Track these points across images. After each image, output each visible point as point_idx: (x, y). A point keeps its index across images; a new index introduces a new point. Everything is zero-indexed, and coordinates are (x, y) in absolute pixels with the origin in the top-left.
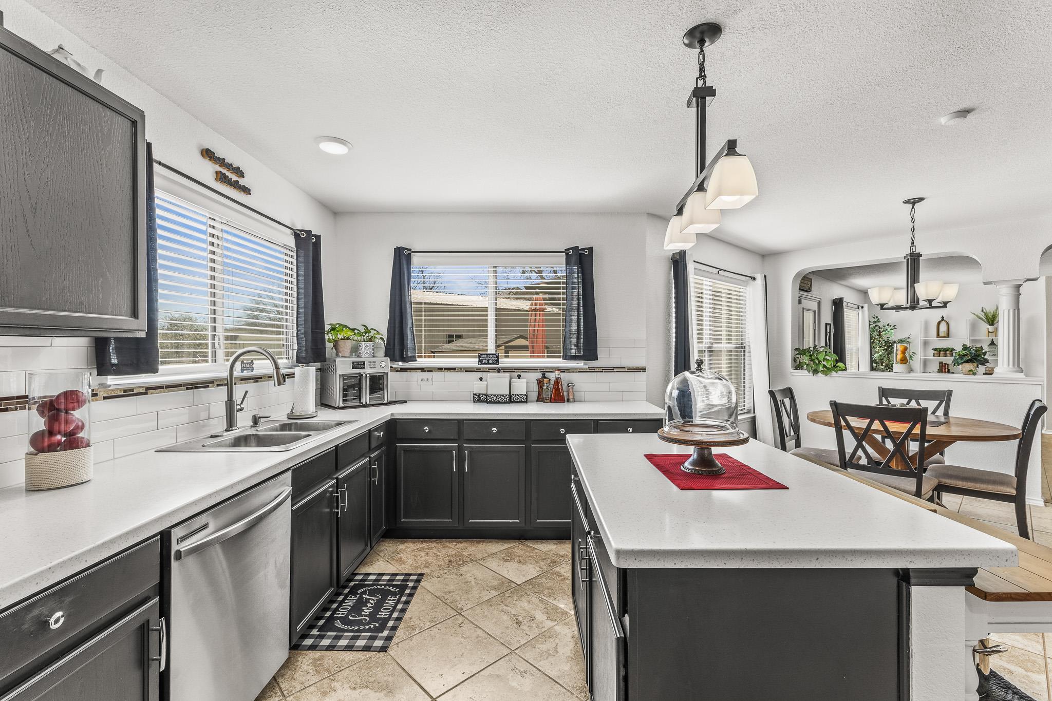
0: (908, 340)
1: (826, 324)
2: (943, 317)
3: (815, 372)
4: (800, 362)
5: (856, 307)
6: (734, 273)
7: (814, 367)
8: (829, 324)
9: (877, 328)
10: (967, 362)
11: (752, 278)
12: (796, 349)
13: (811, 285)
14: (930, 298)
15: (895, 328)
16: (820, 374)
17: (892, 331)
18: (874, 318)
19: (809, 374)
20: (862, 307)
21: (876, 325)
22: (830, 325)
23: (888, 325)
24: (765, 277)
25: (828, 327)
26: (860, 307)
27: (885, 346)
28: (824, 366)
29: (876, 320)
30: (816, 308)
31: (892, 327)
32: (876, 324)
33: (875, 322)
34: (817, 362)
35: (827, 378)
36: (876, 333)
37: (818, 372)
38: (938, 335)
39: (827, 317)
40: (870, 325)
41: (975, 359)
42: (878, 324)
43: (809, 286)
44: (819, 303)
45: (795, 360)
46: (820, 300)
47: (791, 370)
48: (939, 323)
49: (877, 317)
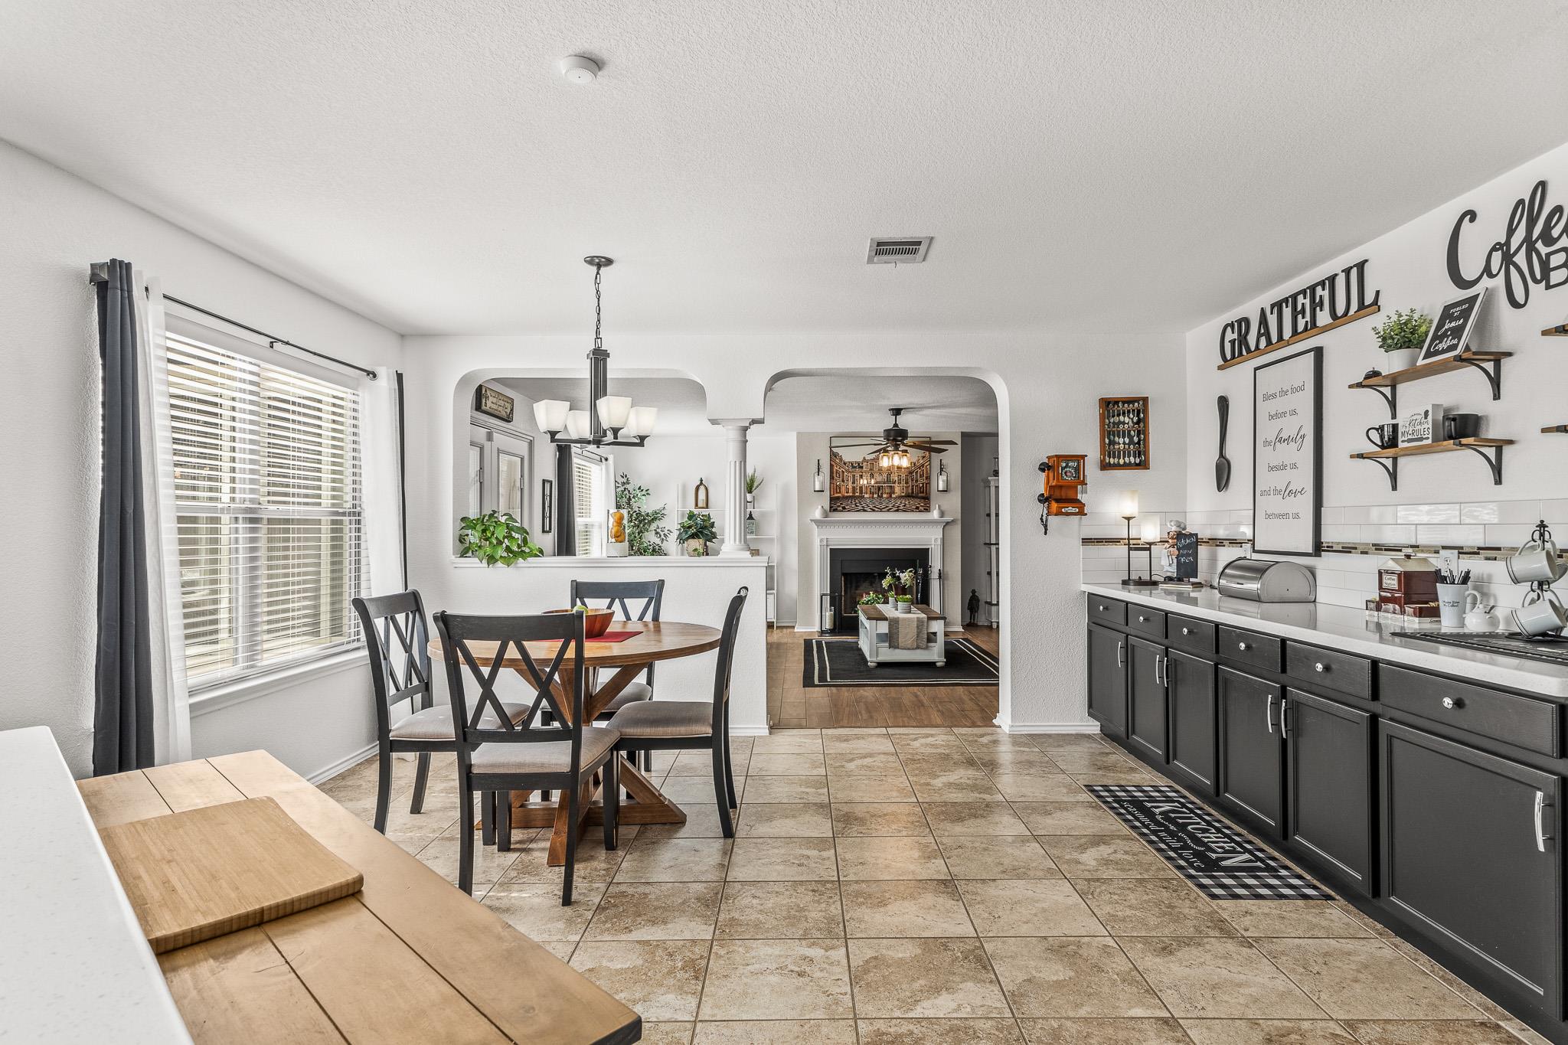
0: (663, 512)
1: (544, 481)
2: (701, 480)
3: (491, 560)
4: (470, 542)
5: (598, 458)
6: (315, 354)
7: (489, 550)
8: (548, 481)
9: (627, 492)
10: (693, 536)
11: (368, 373)
12: (463, 519)
13: (512, 410)
14: (642, 434)
15: (648, 494)
16: (499, 564)
17: (644, 497)
18: (623, 477)
19: (481, 565)
20: (606, 459)
21: (625, 489)
22: (551, 482)
23: (640, 488)
24: (400, 377)
25: (547, 486)
26: (603, 460)
27: (635, 520)
28: (508, 549)
29: (625, 480)
30: (525, 453)
31: (644, 493)
32: (625, 486)
33: (623, 484)
34: (495, 542)
35: (510, 570)
36: (625, 500)
37: (497, 561)
38: (697, 505)
39: (546, 466)
40: (617, 487)
41: (701, 532)
42: (627, 486)
43: (508, 411)
44: (531, 444)
45: (461, 539)
46: (532, 439)
47: (453, 557)
48: (697, 488)
49: (626, 476)
